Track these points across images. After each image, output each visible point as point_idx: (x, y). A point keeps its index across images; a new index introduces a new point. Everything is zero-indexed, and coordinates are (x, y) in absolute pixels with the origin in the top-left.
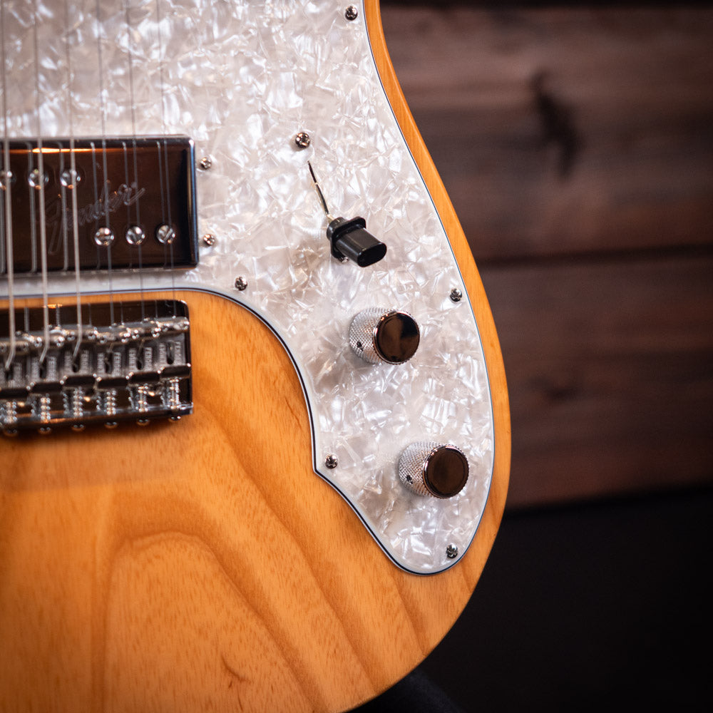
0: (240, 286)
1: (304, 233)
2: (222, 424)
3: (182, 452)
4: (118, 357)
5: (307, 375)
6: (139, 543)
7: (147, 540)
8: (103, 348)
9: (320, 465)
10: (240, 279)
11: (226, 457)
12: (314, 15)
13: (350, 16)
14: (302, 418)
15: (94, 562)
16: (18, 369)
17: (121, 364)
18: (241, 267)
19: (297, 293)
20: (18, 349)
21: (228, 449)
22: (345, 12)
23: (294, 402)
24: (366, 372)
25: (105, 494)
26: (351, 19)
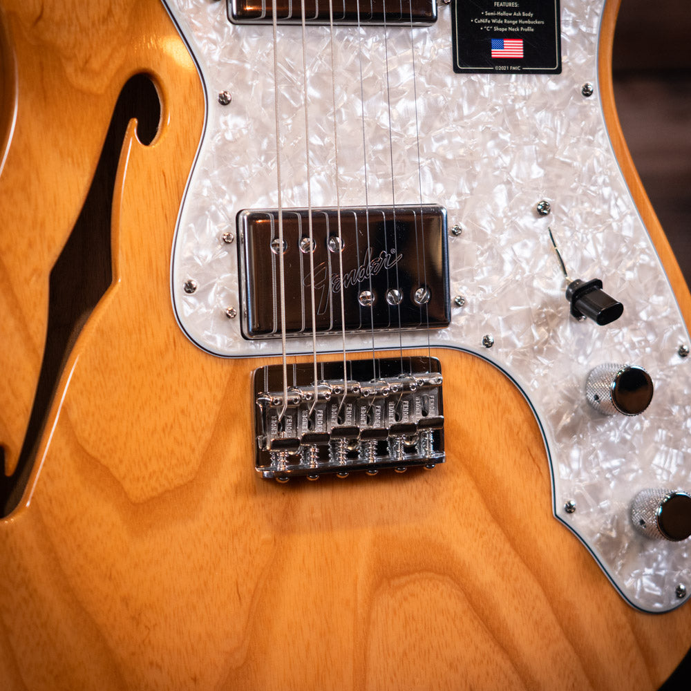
0: (488, 343)
1: (545, 294)
2: (471, 472)
3: (434, 498)
4: (378, 411)
5: (548, 425)
6: (396, 582)
7: (403, 580)
8: (365, 402)
9: (560, 511)
10: (487, 336)
11: (474, 502)
12: (554, 92)
13: (587, 92)
14: (542, 466)
15: (356, 600)
16: (289, 421)
17: (381, 416)
18: (488, 326)
19: (540, 350)
20: (290, 402)
21: (476, 495)
22: (581, 89)
23: (536, 451)
24: (602, 423)
25: (365, 537)
26: (587, 95)
